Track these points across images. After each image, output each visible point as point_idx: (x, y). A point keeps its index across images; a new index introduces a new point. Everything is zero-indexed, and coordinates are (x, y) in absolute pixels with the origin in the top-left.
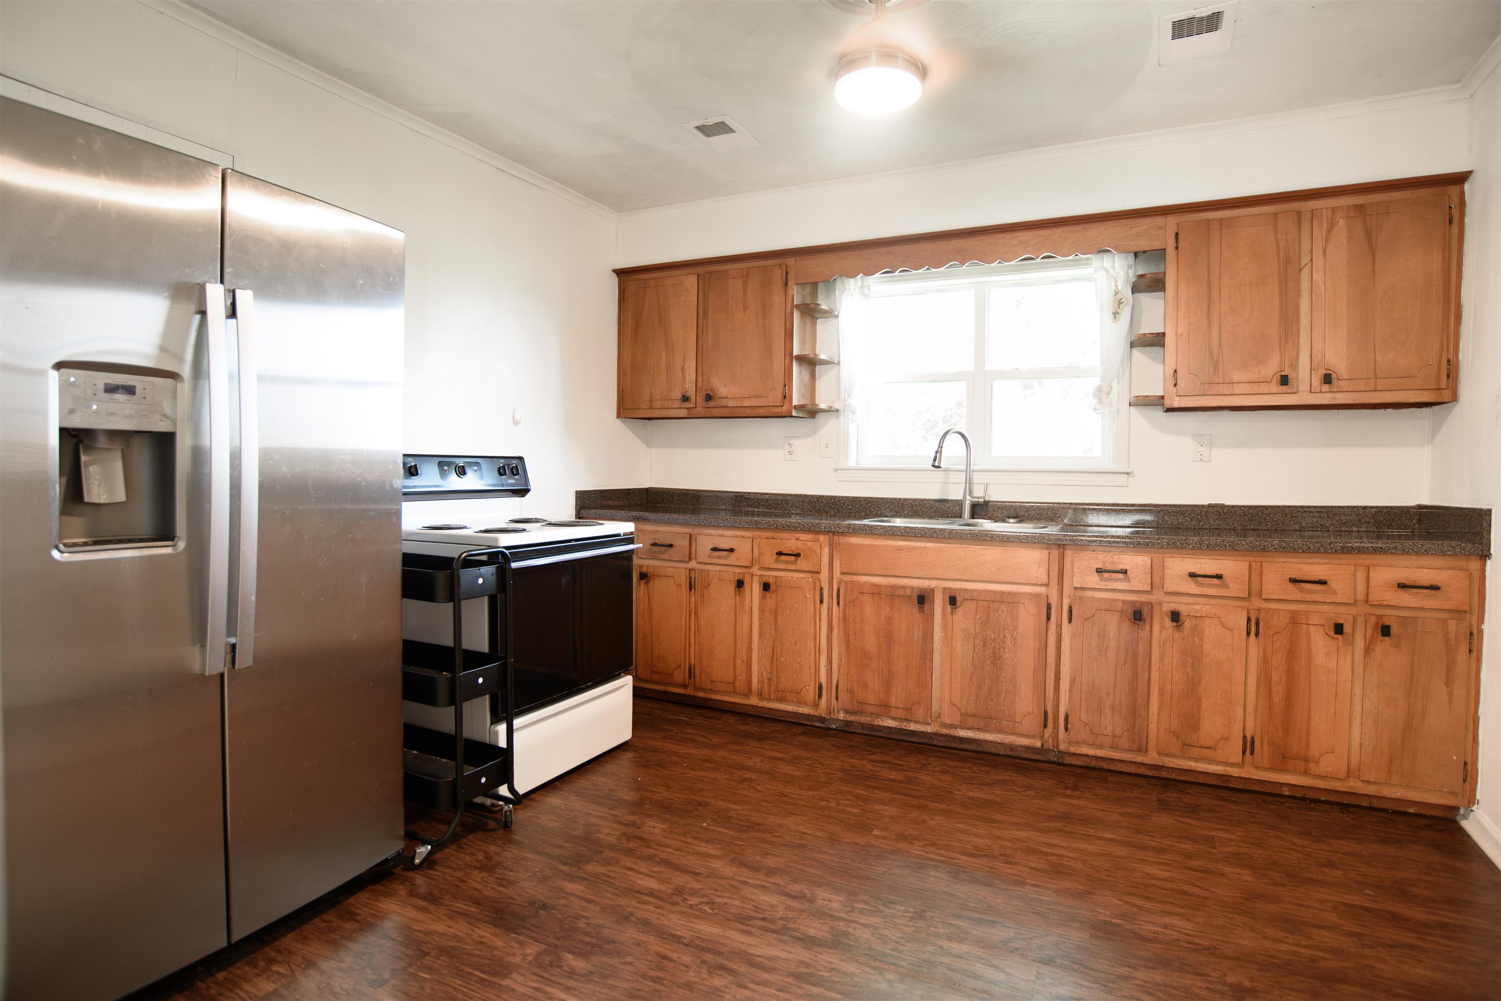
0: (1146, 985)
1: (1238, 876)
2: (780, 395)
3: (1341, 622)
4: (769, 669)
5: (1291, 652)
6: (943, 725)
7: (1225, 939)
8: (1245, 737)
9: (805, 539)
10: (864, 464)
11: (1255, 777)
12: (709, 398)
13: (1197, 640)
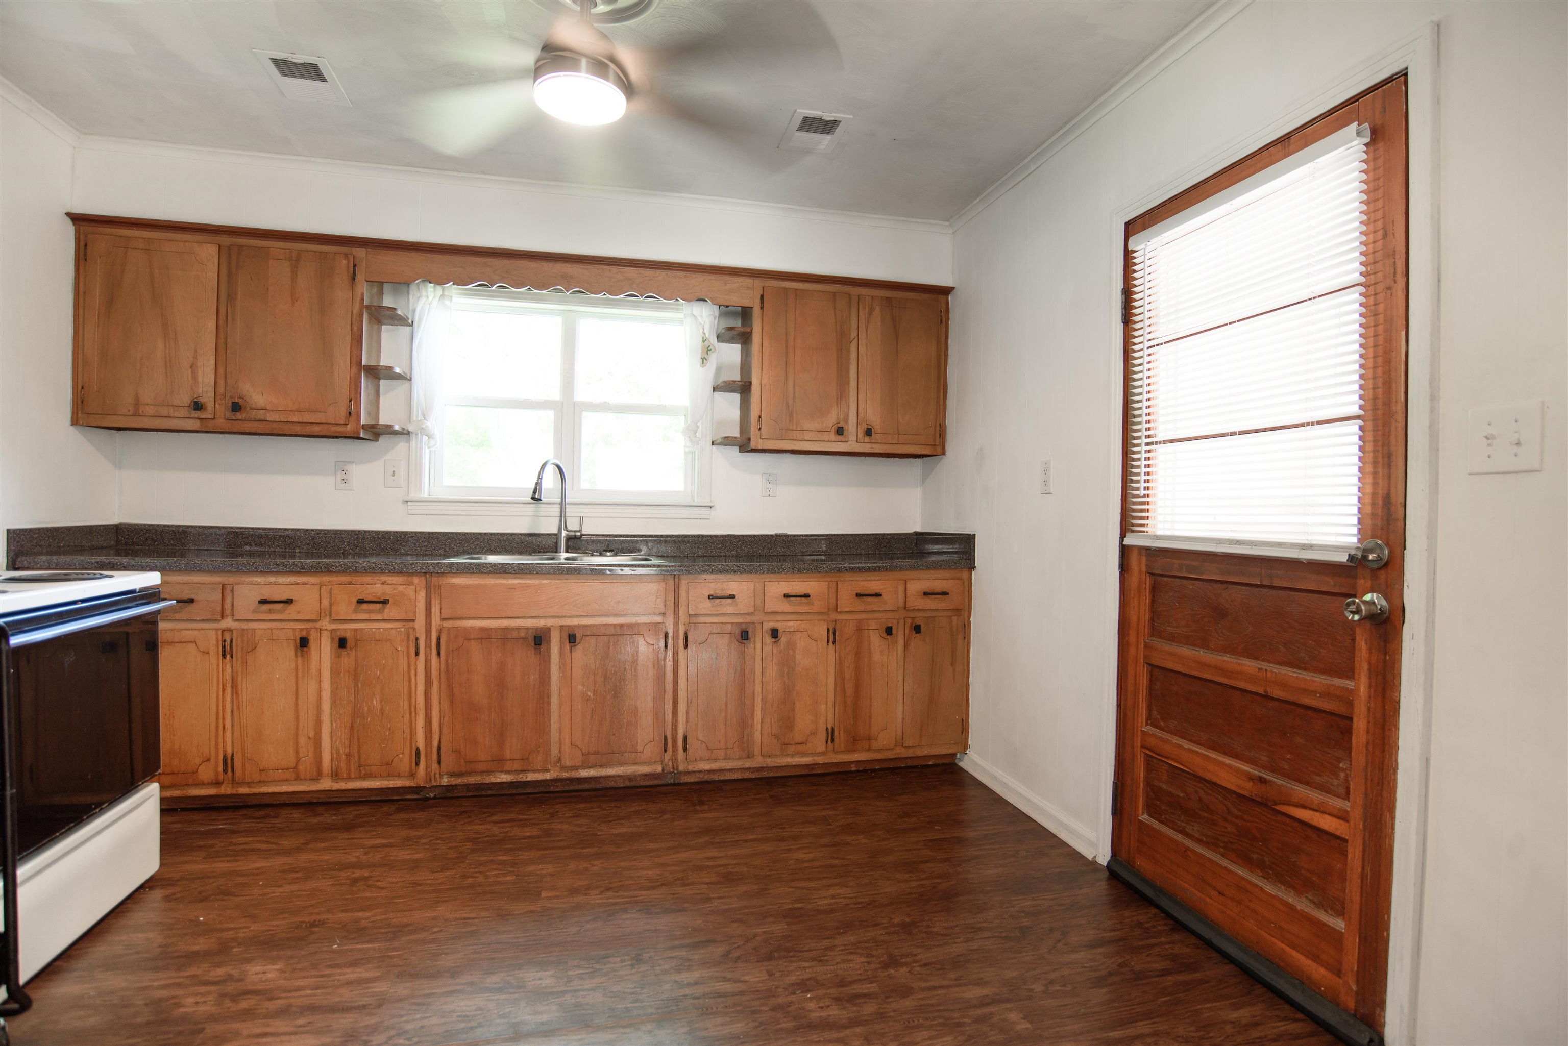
0: (847, 948)
1: (857, 842)
2: (343, 411)
3: (890, 625)
4: (347, 742)
5: (858, 654)
6: (564, 768)
7: (876, 892)
8: (827, 729)
9: (394, 582)
10: (438, 494)
11: (835, 761)
12: (236, 407)
13: (791, 652)
